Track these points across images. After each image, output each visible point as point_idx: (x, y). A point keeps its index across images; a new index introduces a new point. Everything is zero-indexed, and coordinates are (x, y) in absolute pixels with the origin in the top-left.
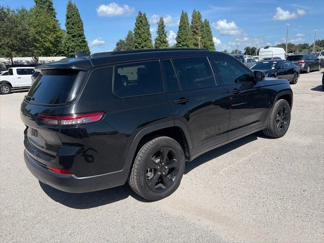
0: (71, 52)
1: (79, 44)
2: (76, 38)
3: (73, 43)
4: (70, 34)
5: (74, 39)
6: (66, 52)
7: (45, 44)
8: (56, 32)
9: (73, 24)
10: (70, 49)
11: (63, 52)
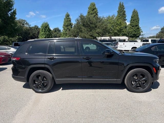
0: (130, 34)
1: (135, 30)
2: (134, 27)
3: (132, 30)
4: (131, 25)
5: (133, 28)
6: (127, 34)
7: (115, 31)
8: (121, 25)
9: (134, 20)
10: (130, 33)
11: (126, 34)
